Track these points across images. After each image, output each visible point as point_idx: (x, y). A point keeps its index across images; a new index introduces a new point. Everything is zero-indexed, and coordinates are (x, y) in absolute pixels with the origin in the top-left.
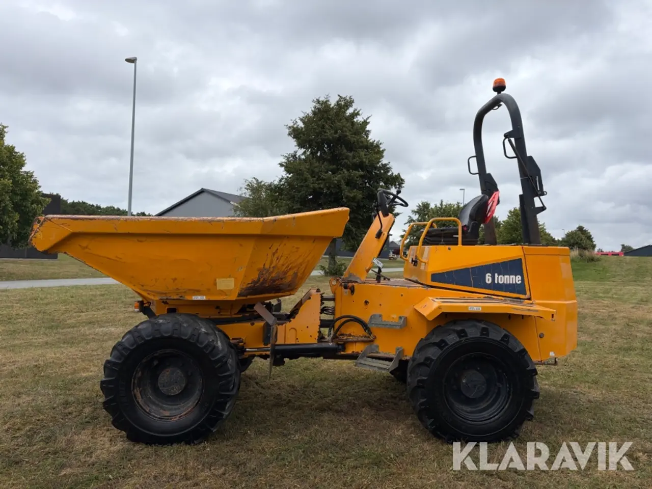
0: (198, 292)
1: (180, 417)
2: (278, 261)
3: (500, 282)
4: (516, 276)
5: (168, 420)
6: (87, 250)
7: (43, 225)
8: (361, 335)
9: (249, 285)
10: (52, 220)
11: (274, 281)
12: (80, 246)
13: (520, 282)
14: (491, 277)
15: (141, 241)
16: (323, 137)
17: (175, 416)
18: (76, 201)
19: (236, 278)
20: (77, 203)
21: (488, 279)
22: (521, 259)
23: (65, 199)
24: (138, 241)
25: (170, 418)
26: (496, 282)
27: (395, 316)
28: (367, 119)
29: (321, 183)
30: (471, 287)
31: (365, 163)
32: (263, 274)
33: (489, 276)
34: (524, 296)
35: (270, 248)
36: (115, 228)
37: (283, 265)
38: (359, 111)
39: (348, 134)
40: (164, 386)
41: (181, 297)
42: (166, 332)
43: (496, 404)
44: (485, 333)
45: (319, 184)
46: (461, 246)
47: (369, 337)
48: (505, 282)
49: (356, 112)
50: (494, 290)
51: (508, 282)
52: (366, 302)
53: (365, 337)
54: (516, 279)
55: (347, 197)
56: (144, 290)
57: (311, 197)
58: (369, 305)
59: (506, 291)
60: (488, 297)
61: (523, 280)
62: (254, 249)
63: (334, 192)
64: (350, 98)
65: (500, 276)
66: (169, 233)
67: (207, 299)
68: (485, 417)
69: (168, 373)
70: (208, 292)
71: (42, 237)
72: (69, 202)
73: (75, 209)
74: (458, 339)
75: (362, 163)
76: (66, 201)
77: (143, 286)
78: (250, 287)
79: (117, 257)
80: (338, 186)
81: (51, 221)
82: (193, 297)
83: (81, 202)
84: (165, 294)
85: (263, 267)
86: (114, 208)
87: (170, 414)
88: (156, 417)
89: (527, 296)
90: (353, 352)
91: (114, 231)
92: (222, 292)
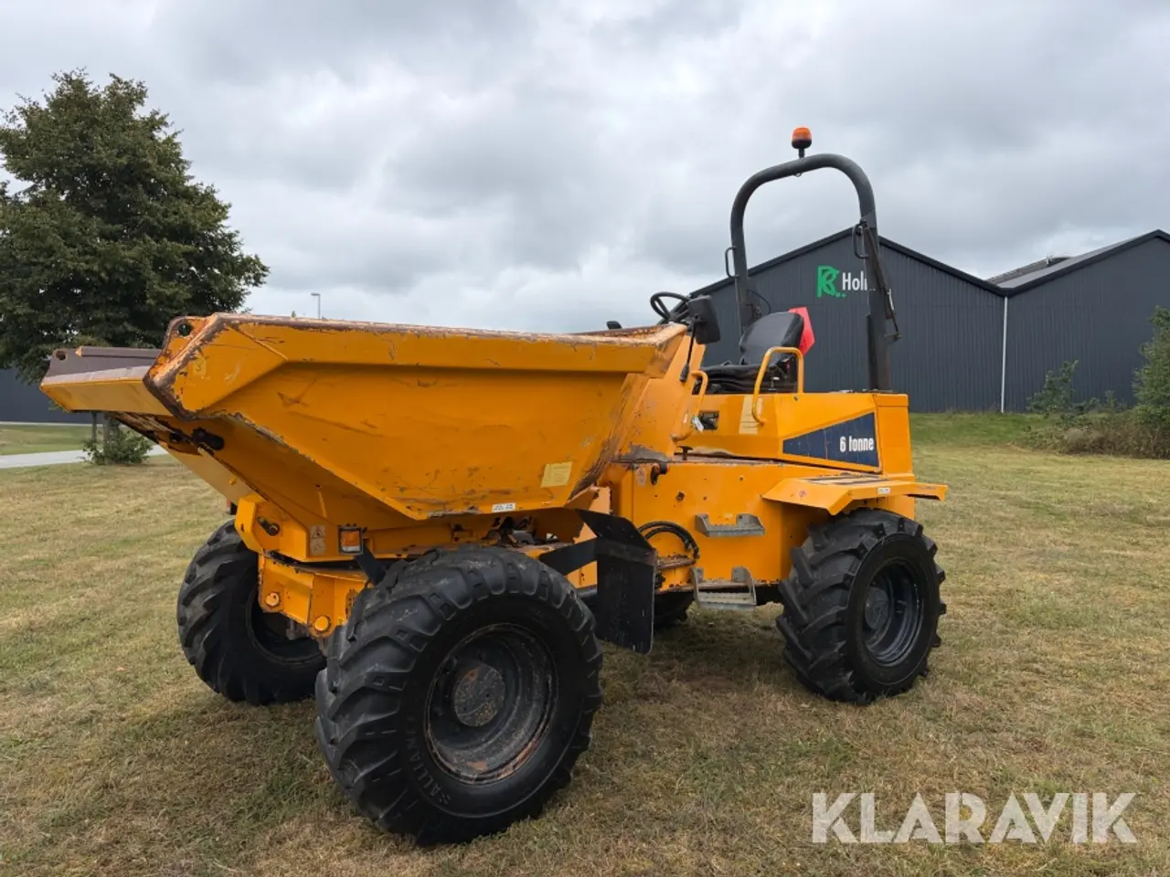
0: (504, 495)
1: (514, 766)
3: (853, 449)
4: (869, 440)
5: (494, 780)
6: (296, 408)
7: (215, 341)
8: (672, 555)
9: (586, 476)
10: (240, 327)
12: (281, 396)
13: (872, 449)
14: (845, 442)
15: (426, 386)
16: (86, 159)
17: (505, 765)
19: (575, 461)
21: (843, 445)
24: (419, 385)
25: (495, 773)
26: (850, 449)
27: (730, 516)
28: (173, 136)
29: (94, 261)
30: (826, 458)
31: (195, 227)
32: (604, 452)
33: (843, 440)
36: (390, 354)
38: (162, 118)
39: (150, 161)
40: (465, 709)
41: (472, 508)
42: (497, 587)
43: (901, 632)
45: (87, 262)
46: (803, 393)
47: (686, 557)
48: (858, 449)
49: (157, 117)
50: (848, 461)
51: (862, 449)
52: (681, 496)
53: (679, 557)
54: (867, 444)
55: (158, 296)
56: (403, 500)
57: (79, 291)
58: (685, 499)
59: (861, 463)
60: (845, 474)
61: (875, 445)
63: (125, 282)
64: (140, 84)
65: (853, 441)
66: (496, 366)
67: (518, 510)
68: (894, 654)
69: (473, 679)
70: (527, 492)
71: (203, 372)
74: (877, 541)
75: (186, 226)
77: (402, 490)
79: (366, 423)
80: (134, 271)
81: (237, 330)
82: (494, 506)
84: (444, 504)
85: (608, 435)
87: (488, 765)
88: (470, 779)
89: (879, 469)
90: (672, 586)
91: (387, 360)
92: (549, 492)
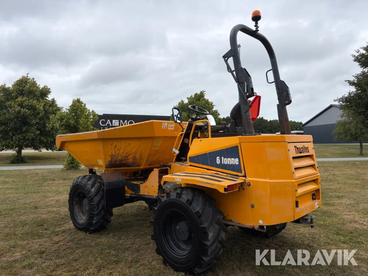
0: (95, 165)
2: (119, 151)
3: (225, 163)
4: (235, 159)
9: (108, 163)
11: (121, 161)
13: (238, 163)
14: (220, 159)
18: (271, 120)
20: (273, 121)
21: (218, 161)
22: (237, 146)
23: (266, 119)
26: (223, 163)
30: (209, 166)
32: (113, 158)
33: (218, 158)
34: (240, 174)
35: (112, 145)
37: (123, 153)
40: (84, 206)
41: (92, 167)
44: (178, 196)
46: (211, 138)
48: (228, 163)
50: (221, 168)
51: (230, 163)
54: (234, 161)
59: (229, 170)
60: (216, 174)
61: (239, 162)
62: (103, 145)
65: (225, 159)
69: (85, 200)
72: (269, 120)
73: (271, 124)
76: (267, 120)
78: (109, 164)
82: (95, 168)
83: (275, 120)
85: (111, 154)
86: (292, 121)
89: (243, 174)
92: (101, 166)
